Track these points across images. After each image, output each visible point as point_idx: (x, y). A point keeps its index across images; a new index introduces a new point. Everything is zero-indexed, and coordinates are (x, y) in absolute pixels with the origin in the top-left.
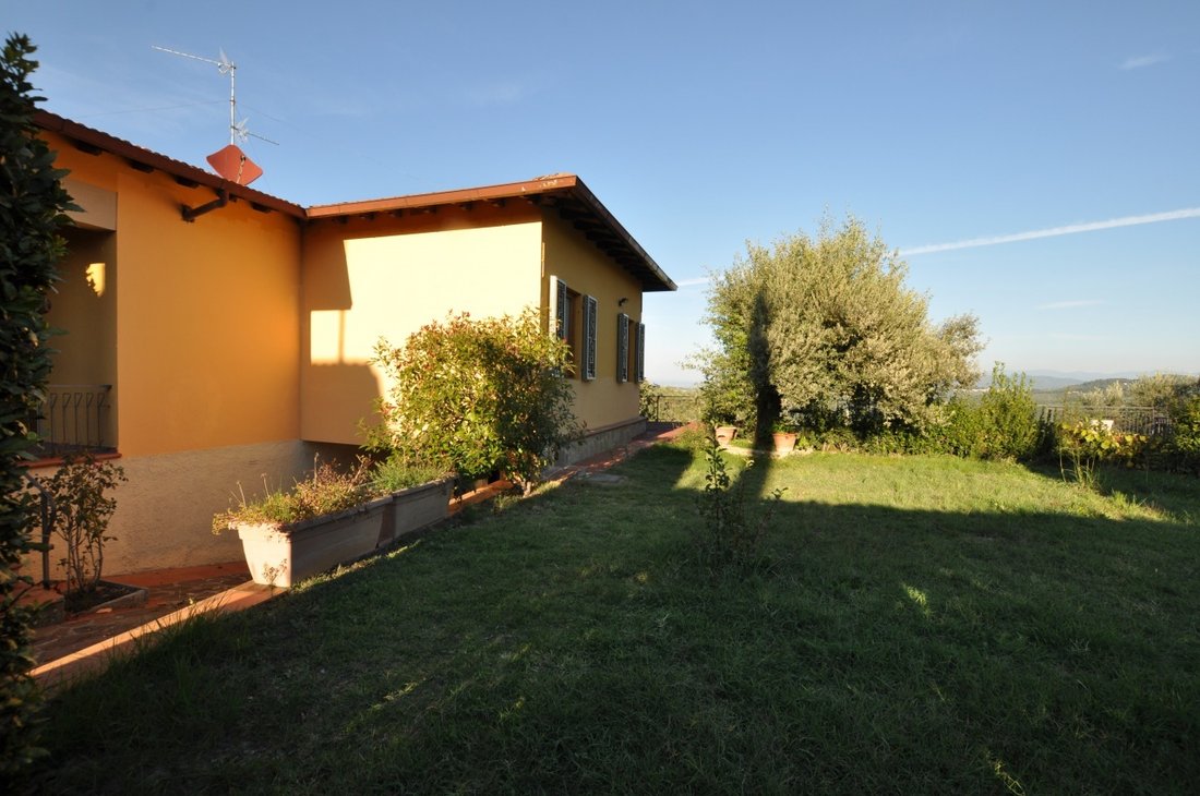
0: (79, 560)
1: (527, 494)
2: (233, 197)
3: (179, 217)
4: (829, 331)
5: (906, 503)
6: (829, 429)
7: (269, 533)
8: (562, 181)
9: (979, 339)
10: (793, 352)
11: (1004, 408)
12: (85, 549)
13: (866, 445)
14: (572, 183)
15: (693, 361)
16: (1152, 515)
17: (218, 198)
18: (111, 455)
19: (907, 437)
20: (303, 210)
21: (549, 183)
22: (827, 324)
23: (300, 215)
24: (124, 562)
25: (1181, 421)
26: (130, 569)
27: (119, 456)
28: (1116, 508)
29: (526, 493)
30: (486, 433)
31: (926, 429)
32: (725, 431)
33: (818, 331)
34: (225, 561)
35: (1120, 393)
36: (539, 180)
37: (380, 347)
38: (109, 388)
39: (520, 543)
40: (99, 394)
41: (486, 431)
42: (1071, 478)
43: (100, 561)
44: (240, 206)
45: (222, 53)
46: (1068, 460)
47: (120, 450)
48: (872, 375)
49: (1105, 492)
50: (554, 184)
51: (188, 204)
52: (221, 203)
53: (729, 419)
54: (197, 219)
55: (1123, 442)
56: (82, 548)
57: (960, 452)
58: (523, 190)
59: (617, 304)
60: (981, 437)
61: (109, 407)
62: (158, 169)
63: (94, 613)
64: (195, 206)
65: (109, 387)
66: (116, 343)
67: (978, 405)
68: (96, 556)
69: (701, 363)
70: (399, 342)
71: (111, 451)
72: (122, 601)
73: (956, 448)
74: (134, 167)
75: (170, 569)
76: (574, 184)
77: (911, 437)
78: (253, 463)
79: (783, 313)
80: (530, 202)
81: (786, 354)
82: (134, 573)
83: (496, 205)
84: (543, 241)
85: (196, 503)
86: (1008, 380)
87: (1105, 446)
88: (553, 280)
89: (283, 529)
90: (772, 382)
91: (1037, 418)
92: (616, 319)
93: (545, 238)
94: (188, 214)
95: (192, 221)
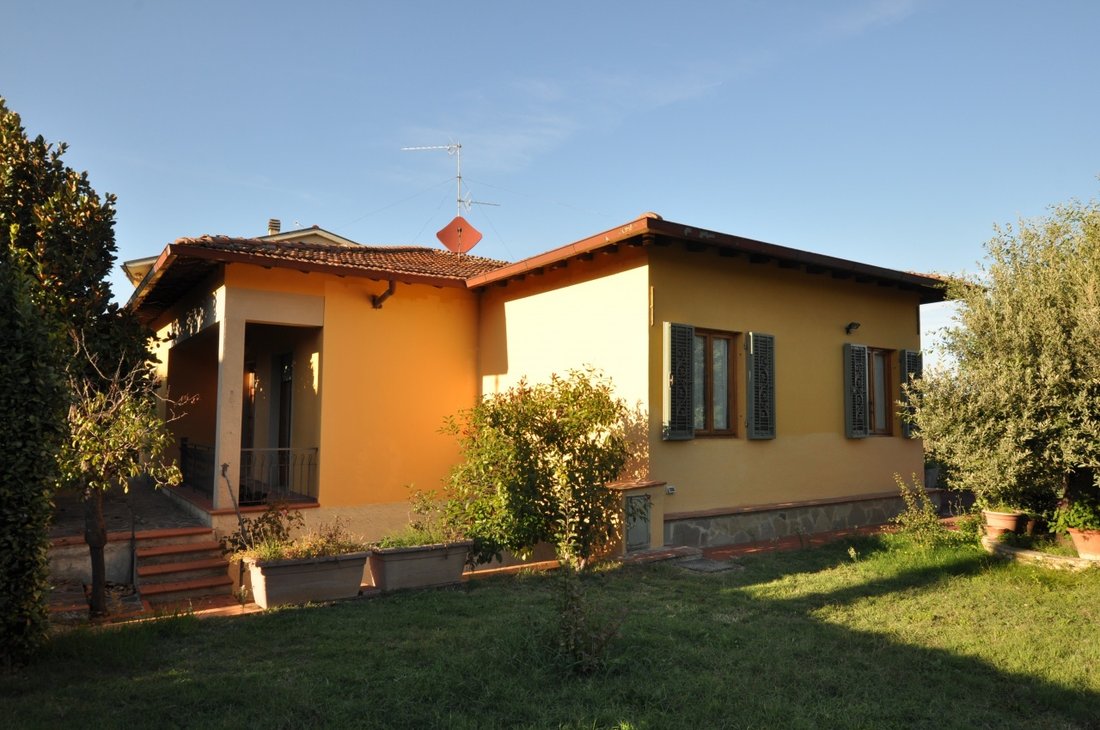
3: (371, 306)
8: (635, 225)
17: (390, 287)
18: (313, 505)
20: (464, 282)
21: (626, 229)
27: (318, 506)
38: (317, 450)
40: (309, 455)
47: (320, 500)
50: (630, 229)
51: (375, 294)
52: (391, 292)
54: (383, 304)
58: (607, 239)
59: (842, 332)
61: (316, 465)
64: (380, 294)
71: (312, 501)
84: (651, 284)
88: (667, 327)
94: (376, 302)
95: (380, 307)
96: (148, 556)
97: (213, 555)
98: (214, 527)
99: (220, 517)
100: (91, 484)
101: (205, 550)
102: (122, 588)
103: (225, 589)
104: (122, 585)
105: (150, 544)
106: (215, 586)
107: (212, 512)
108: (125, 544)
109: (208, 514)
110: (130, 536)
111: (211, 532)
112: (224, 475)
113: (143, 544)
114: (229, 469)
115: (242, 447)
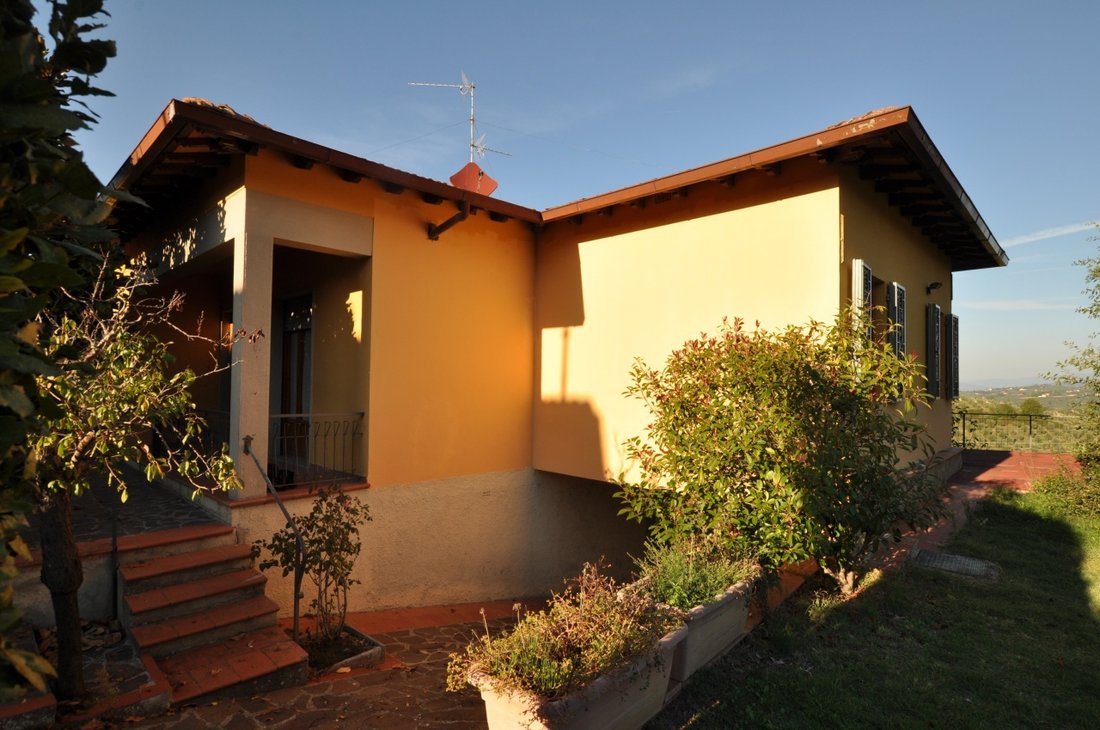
0: (327, 603)
1: (850, 593)
2: (473, 209)
3: (426, 236)
8: (884, 119)
12: (333, 592)
14: (903, 118)
17: (458, 212)
18: (361, 486)
20: (539, 214)
21: (861, 126)
23: (535, 219)
24: (368, 598)
26: (372, 606)
27: (368, 487)
29: (846, 589)
34: (458, 602)
36: (839, 127)
37: (638, 371)
40: (354, 422)
43: (345, 606)
44: (479, 219)
45: (464, 76)
47: (369, 480)
50: (871, 126)
51: (433, 222)
52: (462, 217)
54: (441, 236)
56: (330, 591)
58: (819, 143)
59: (924, 292)
61: (362, 434)
62: (408, 188)
63: (335, 671)
64: (439, 223)
65: (362, 415)
66: (369, 370)
68: (342, 602)
70: (660, 364)
71: (359, 480)
72: (359, 659)
74: (388, 190)
75: (409, 608)
76: (905, 120)
78: (486, 494)
80: (824, 161)
82: (376, 611)
83: (771, 173)
84: (841, 212)
85: (433, 537)
88: (858, 266)
92: (923, 314)
93: (844, 208)
94: (433, 232)
95: (437, 239)
96: (140, 579)
97: (239, 565)
98: (234, 523)
99: (242, 510)
100: (50, 485)
101: (228, 562)
102: (101, 630)
103: (267, 620)
104: (100, 624)
105: (142, 556)
106: (253, 618)
107: (231, 504)
108: (102, 561)
109: (228, 507)
110: (110, 548)
111: (231, 532)
112: (247, 451)
113: (131, 558)
114: (253, 442)
115: (270, 413)
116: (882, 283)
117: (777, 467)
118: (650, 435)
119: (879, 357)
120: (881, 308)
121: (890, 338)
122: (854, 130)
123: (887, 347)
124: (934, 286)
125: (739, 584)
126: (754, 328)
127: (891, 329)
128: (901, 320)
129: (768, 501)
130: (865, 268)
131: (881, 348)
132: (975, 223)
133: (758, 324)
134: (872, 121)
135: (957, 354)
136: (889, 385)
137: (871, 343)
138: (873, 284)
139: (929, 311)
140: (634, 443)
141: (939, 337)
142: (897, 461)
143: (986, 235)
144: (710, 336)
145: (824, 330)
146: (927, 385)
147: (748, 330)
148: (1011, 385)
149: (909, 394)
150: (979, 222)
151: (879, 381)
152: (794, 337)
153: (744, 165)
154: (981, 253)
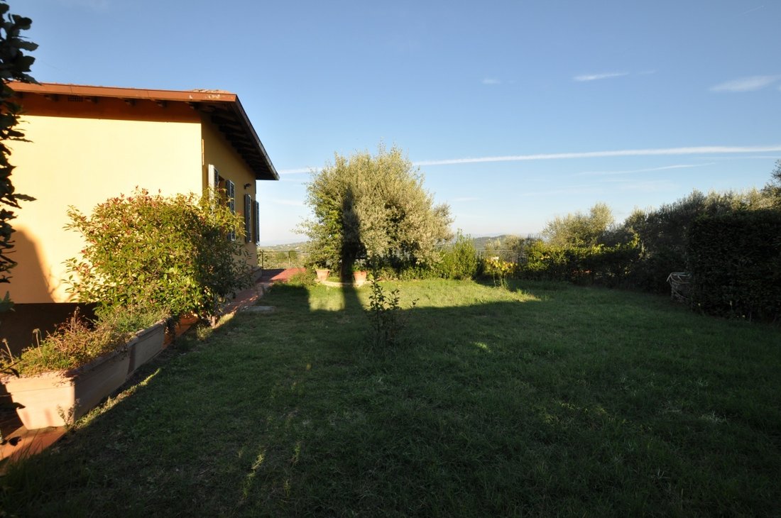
1: (214, 326)
4: (388, 211)
5: (439, 304)
6: (381, 268)
7: (59, 379)
8: (224, 96)
9: (450, 216)
10: (372, 223)
11: (462, 252)
13: (401, 275)
14: (233, 99)
15: (301, 228)
16: (532, 298)
19: (420, 270)
21: (213, 96)
22: (387, 207)
25: (529, 256)
28: (520, 297)
29: (213, 324)
30: (189, 283)
31: (432, 265)
32: (322, 273)
33: (384, 210)
35: (499, 244)
36: (199, 92)
37: (73, 214)
39: (245, 356)
41: (188, 281)
42: (498, 285)
46: (497, 277)
48: (412, 236)
49: (512, 289)
50: (218, 98)
53: (322, 264)
55: (510, 267)
57: (445, 277)
58: (191, 97)
59: (243, 187)
60: (454, 267)
67: (452, 251)
69: (306, 229)
73: (443, 275)
77: (422, 270)
79: (364, 199)
80: (193, 108)
81: (369, 225)
83: (160, 105)
84: (202, 138)
86: (464, 238)
87: (503, 269)
88: (211, 168)
89: (68, 375)
90: (362, 241)
91: (476, 257)
92: (243, 197)
93: (205, 135)
116: (223, 179)
117: (176, 265)
118: (84, 257)
119: (224, 213)
120: (225, 190)
121: (228, 205)
122: (209, 97)
123: (227, 208)
124: (248, 185)
125: (161, 321)
126: (157, 193)
127: (229, 201)
128: (232, 196)
129: (171, 284)
130: (215, 170)
131: (225, 209)
132: (265, 157)
133: (160, 191)
134: (219, 95)
135: (258, 221)
136: (229, 226)
137: (220, 206)
138: (219, 179)
139: (245, 197)
140: (72, 262)
141: (250, 211)
142: (233, 260)
143: (270, 164)
144: (127, 196)
145: (197, 198)
146: (245, 226)
147: (153, 194)
148: (284, 243)
149: (238, 230)
150: (267, 157)
151: (224, 224)
152: (181, 199)
153: (144, 96)
154: (267, 173)
